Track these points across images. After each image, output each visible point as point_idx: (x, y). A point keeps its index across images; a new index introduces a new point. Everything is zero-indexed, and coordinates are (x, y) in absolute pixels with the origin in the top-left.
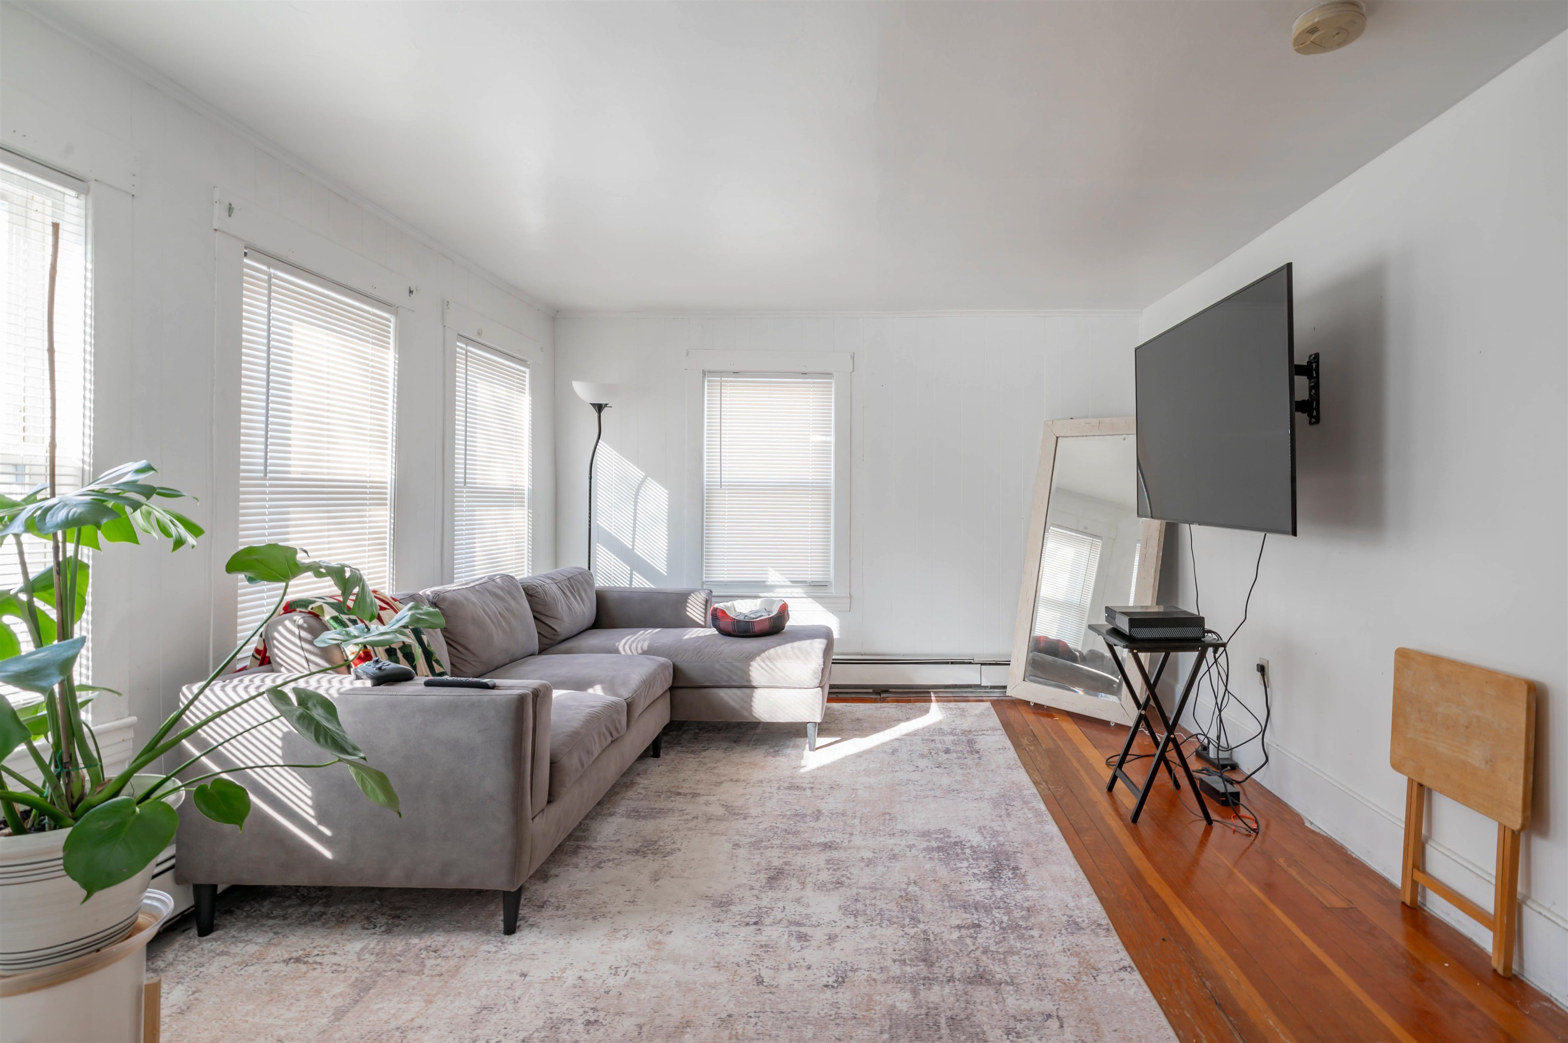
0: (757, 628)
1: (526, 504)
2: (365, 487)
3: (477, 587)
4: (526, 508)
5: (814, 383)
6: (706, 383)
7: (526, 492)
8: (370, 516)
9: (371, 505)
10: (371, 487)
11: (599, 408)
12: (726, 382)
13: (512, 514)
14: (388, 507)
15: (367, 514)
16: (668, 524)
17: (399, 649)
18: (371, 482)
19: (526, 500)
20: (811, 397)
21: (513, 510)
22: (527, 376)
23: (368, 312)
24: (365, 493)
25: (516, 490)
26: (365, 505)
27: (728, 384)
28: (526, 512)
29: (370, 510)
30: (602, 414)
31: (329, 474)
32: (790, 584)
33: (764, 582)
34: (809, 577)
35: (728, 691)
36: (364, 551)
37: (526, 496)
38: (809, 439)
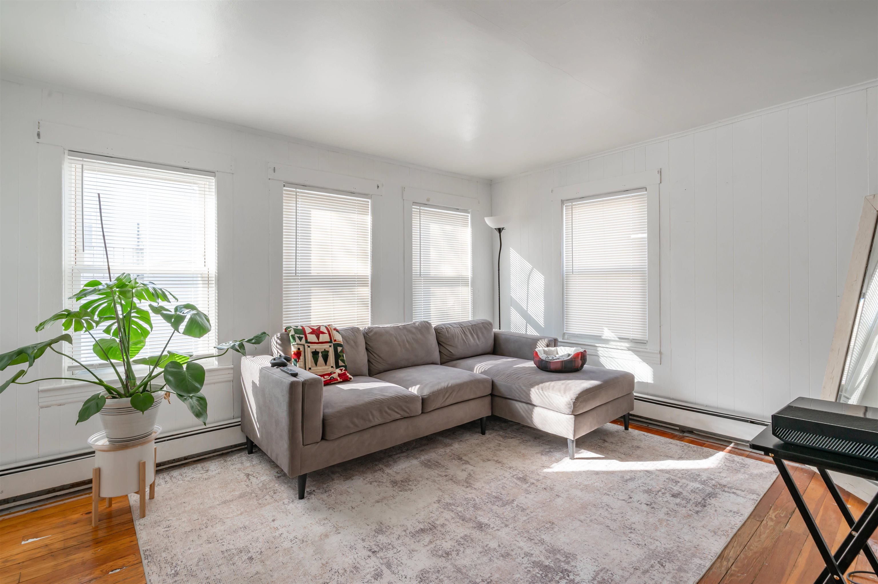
0: (552, 367)
1: (470, 285)
2: (355, 278)
3: (400, 327)
4: (470, 287)
5: (632, 196)
6: (564, 208)
7: (470, 279)
8: (357, 291)
9: (357, 286)
10: (357, 278)
11: (500, 230)
12: (575, 205)
13: (460, 290)
14: (369, 287)
15: (356, 290)
16: (544, 296)
17: (321, 352)
18: (357, 276)
19: (470, 283)
20: (631, 206)
21: (459, 288)
22: (469, 218)
23: (355, 200)
24: (355, 281)
25: (461, 277)
26: (355, 286)
27: (577, 206)
28: (470, 289)
29: (357, 289)
30: (501, 234)
31: (332, 273)
32: (617, 339)
33: (601, 336)
34: (631, 336)
35: (520, 404)
36: (355, 307)
37: (470, 281)
38: (630, 237)
